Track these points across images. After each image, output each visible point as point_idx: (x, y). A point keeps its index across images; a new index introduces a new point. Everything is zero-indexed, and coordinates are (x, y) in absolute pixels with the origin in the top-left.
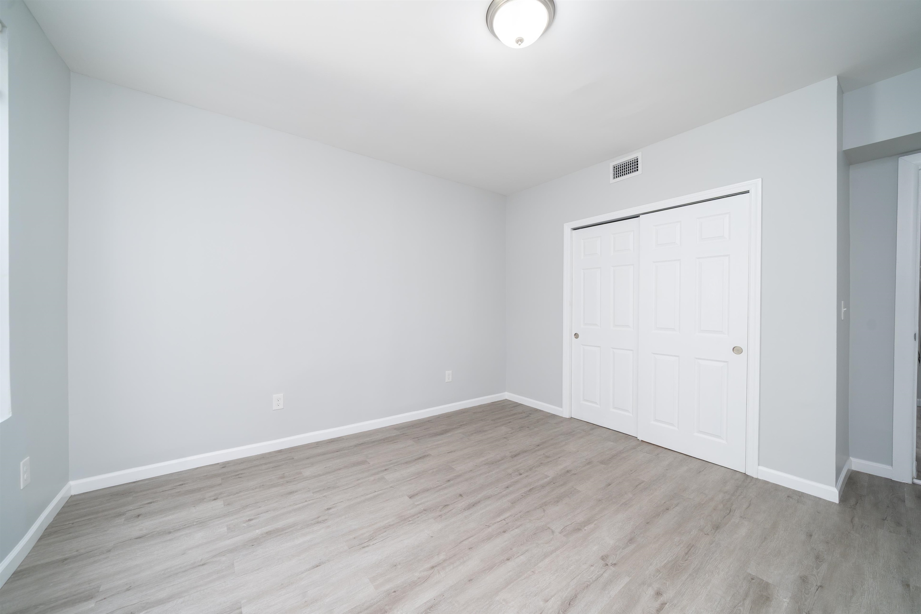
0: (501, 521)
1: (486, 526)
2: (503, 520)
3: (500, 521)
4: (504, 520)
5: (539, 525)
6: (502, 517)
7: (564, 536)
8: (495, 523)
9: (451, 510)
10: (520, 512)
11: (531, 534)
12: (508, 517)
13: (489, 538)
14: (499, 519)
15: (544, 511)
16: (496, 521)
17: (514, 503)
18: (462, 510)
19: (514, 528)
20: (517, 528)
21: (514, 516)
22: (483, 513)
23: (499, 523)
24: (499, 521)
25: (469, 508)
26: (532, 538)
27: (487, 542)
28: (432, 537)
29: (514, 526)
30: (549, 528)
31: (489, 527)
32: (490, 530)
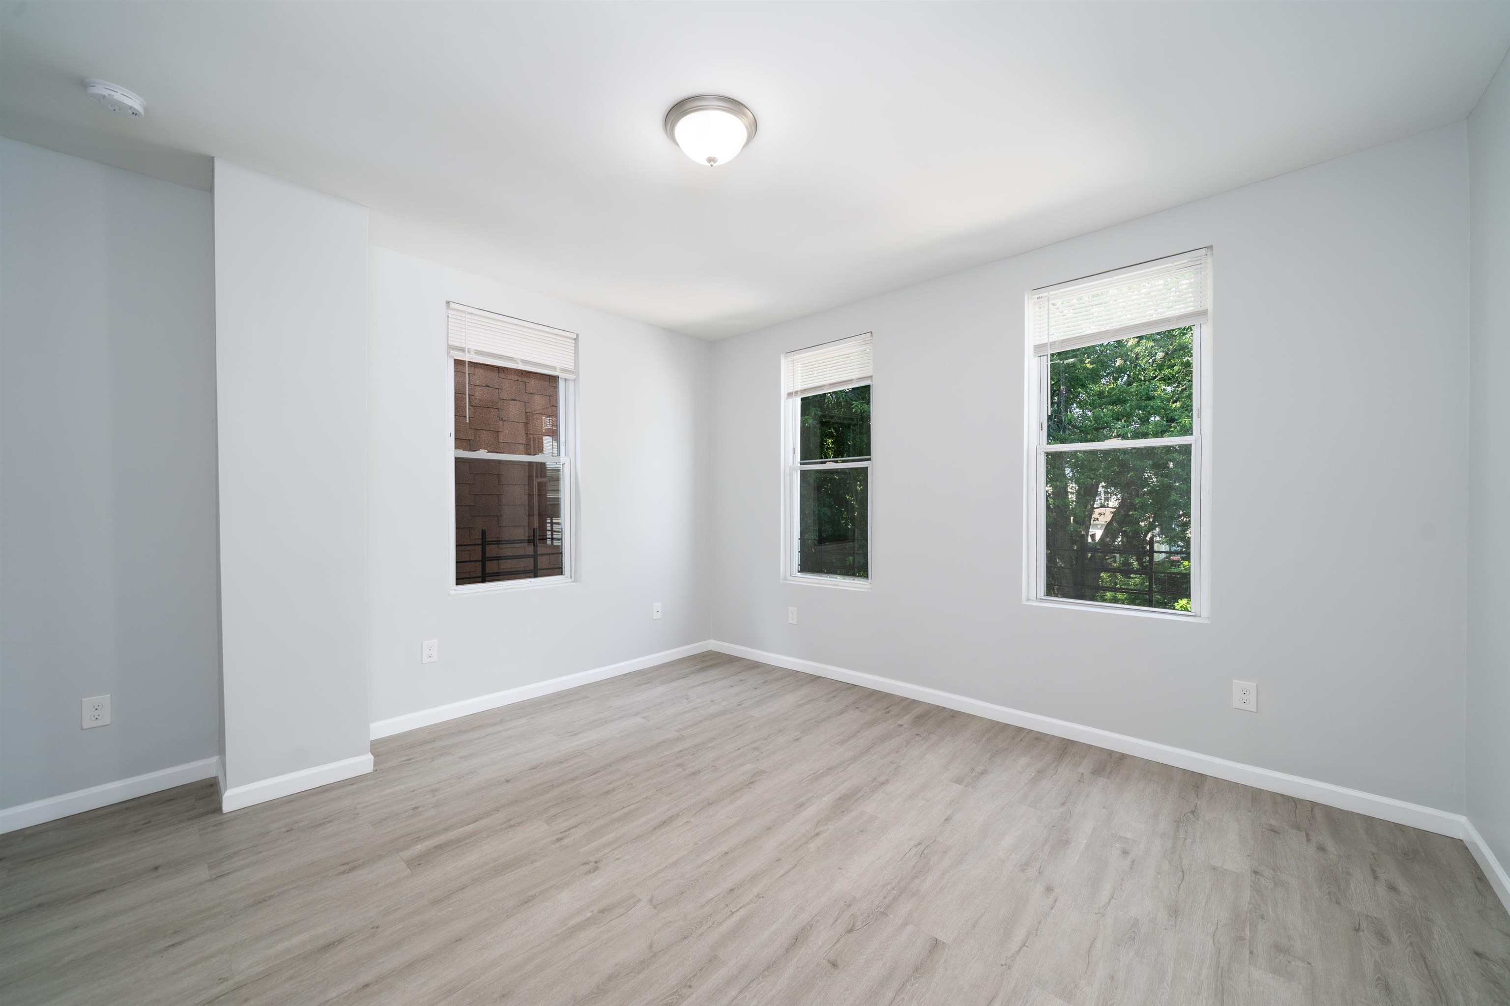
0: (737, 910)
1: (763, 897)
2: (735, 912)
3: (740, 908)
4: (733, 913)
5: (671, 910)
6: (736, 918)
7: (636, 895)
8: (748, 904)
9: (836, 921)
10: (701, 935)
11: (689, 893)
12: (724, 921)
13: (754, 878)
14: (742, 912)
15: (651, 947)
16: (747, 908)
17: (712, 961)
18: (814, 923)
19: (717, 898)
20: (711, 899)
21: (714, 923)
22: (774, 922)
23: (741, 905)
24: (741, 910)
25: (803, 930)
26: (688, 885)
27: (757, 872)
28: (840, 869)
29: (715, 902)
30: (655, 907)
31: (758, 896)
32: (756, 891)
